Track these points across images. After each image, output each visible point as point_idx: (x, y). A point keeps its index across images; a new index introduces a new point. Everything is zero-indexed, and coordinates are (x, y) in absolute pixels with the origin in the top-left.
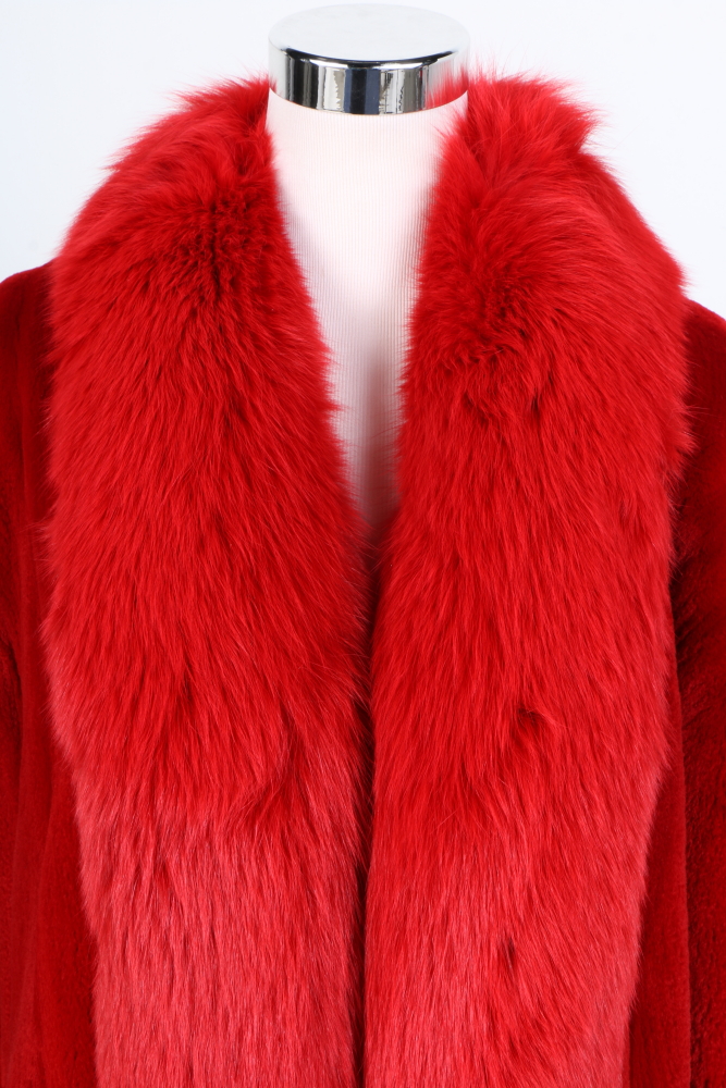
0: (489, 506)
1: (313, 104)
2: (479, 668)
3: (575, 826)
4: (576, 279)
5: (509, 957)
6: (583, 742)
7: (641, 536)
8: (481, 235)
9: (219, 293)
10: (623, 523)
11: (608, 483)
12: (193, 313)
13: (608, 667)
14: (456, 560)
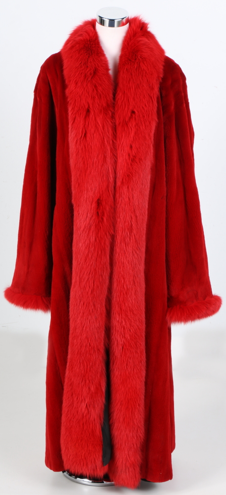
0: (129, 83)
1: (103, 25)
2: (127, 106)
3: (140, 128)
4: (145, 51)
5: (131, 147)
6: (141, 116)
7: (153, 89)
8: (130, 44)
9: (92, 54)
10: (150, 87)
11: (147, 81)
12: (89, 57)
13: (145, 105)
14: (124, 92)
